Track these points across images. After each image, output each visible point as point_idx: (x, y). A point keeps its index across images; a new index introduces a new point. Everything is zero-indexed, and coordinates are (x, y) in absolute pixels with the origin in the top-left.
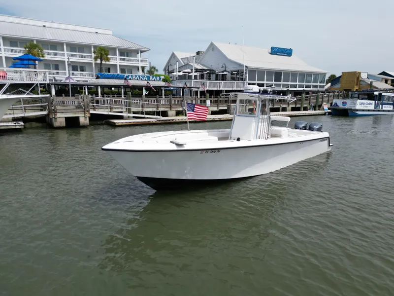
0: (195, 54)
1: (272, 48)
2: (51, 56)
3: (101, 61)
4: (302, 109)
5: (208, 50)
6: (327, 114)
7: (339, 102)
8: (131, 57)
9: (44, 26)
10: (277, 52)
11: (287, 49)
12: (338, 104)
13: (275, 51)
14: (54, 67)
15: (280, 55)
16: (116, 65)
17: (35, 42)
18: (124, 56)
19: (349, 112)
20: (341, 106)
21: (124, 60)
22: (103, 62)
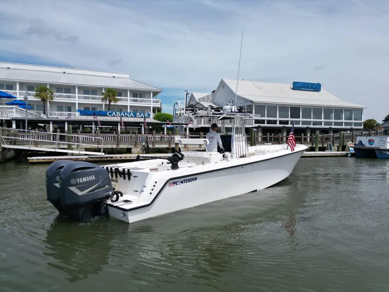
0: (211, 93)
1: (295, 83)
2: (64, 99)
3: (110, 102)
4: (318, 150)
5: (219, 88)
6: (349, 155)
7: (365, 140)
8: (144, 98)
9: (64, 72)
10: (301, 87)
11: (313, 84)
12: (364, 143)
13: (298, 86)
14: (67, 108)
15: (306, 90)
16: (127, 106)
17: (48, 87)
18: (137, 97)
19: (377, 152)
20: (367, 145)
21: (136, 101)
22: (111, 103)
